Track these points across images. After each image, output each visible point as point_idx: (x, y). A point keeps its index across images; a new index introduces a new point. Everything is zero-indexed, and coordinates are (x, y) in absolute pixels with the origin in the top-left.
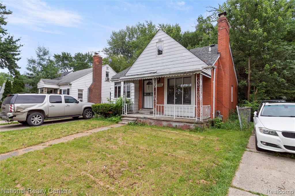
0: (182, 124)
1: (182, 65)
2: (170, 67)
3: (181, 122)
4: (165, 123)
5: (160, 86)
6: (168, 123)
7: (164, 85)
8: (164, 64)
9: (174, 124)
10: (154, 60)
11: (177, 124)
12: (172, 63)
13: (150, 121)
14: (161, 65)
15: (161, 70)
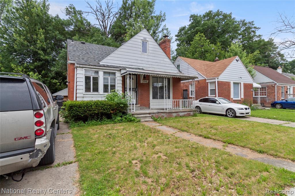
0: (186, 113)
1: (164, 68)
2: (154, 66)
3: (184, 112)
4: (174, 115)
5: (145, 82)
6: (177, 114)
7: (149, 82)
8: (149, 63)
9: (181, 114)
10: (140, 56)
11: (183, 114)
12: (157, 64)
13: (162, 114)
14: (147, 63)
15: (147, 68)
